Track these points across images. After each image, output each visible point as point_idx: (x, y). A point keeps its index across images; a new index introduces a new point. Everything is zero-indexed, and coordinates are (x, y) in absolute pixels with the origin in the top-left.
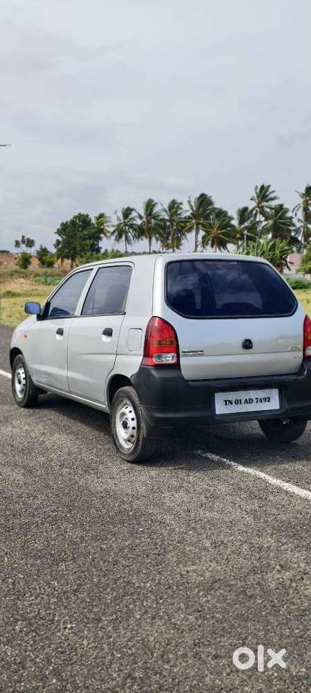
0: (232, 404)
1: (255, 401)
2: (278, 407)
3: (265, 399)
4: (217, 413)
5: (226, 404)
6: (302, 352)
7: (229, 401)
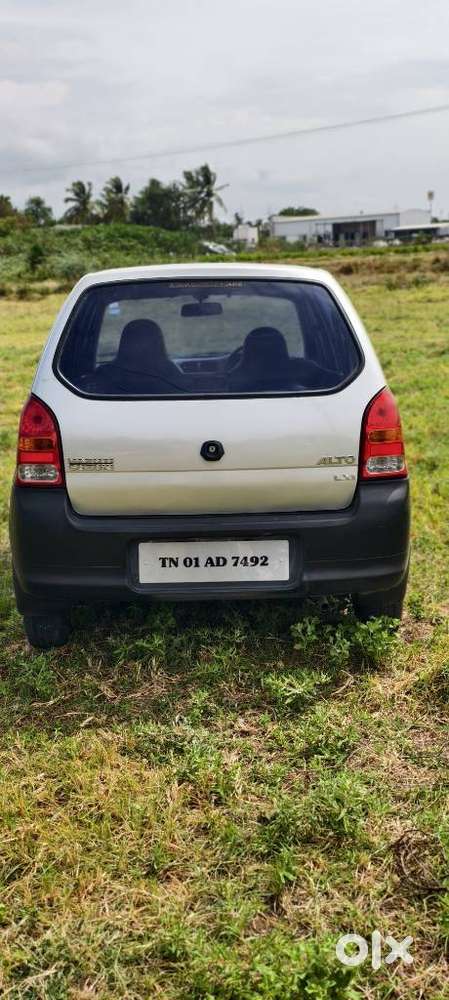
0: (176, 565)
1: (230, 562)
2: (286, 577)
3: (255, 560)
4: (143, 579)
5: (164, 565)
6: (356, 468)
7: (171, 560)
